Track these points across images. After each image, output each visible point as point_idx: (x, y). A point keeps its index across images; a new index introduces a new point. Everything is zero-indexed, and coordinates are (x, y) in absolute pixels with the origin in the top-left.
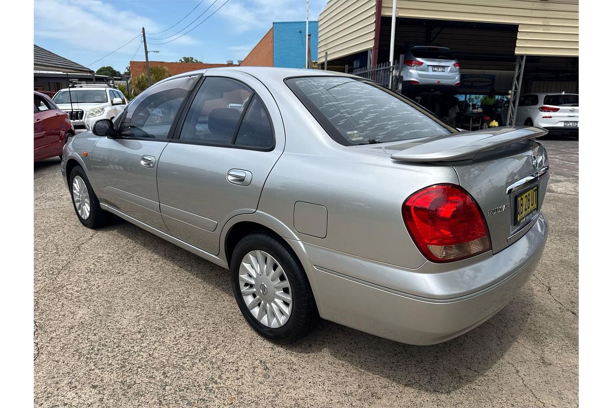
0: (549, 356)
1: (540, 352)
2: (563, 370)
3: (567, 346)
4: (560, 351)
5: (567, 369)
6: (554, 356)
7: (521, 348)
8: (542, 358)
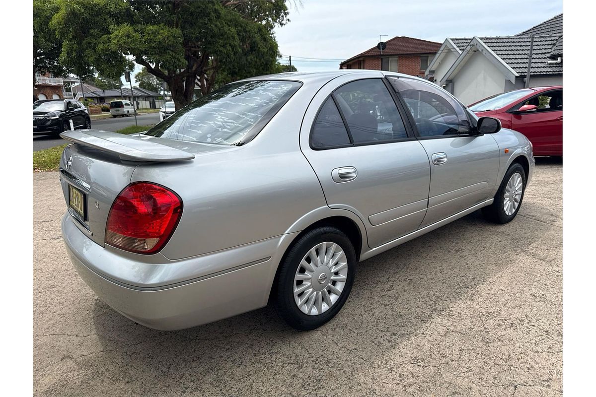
0: (70, 363)
1: (78, 360)
2: (49, 364)
3: (63, 386)
4: (65, 375)
5: (47, 368)
6: (65, 368)
7: (93, 350)
8: (72, 358)
